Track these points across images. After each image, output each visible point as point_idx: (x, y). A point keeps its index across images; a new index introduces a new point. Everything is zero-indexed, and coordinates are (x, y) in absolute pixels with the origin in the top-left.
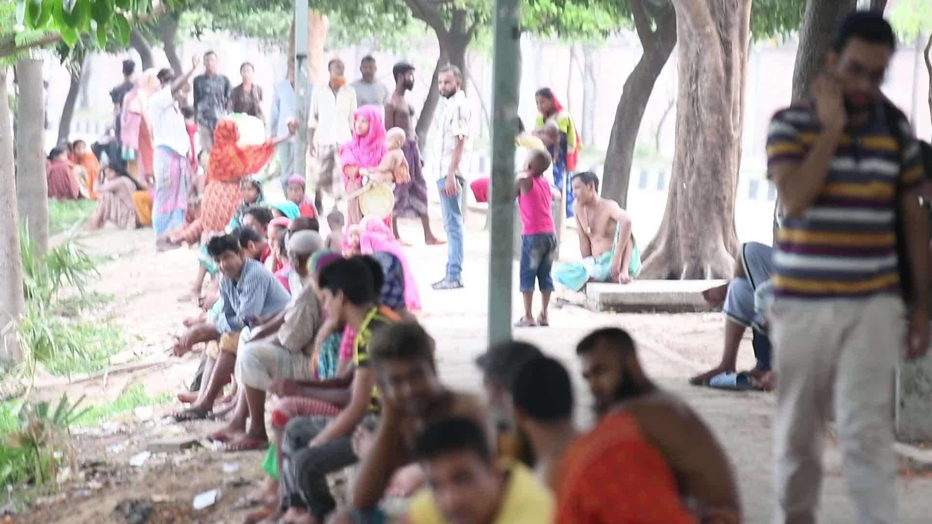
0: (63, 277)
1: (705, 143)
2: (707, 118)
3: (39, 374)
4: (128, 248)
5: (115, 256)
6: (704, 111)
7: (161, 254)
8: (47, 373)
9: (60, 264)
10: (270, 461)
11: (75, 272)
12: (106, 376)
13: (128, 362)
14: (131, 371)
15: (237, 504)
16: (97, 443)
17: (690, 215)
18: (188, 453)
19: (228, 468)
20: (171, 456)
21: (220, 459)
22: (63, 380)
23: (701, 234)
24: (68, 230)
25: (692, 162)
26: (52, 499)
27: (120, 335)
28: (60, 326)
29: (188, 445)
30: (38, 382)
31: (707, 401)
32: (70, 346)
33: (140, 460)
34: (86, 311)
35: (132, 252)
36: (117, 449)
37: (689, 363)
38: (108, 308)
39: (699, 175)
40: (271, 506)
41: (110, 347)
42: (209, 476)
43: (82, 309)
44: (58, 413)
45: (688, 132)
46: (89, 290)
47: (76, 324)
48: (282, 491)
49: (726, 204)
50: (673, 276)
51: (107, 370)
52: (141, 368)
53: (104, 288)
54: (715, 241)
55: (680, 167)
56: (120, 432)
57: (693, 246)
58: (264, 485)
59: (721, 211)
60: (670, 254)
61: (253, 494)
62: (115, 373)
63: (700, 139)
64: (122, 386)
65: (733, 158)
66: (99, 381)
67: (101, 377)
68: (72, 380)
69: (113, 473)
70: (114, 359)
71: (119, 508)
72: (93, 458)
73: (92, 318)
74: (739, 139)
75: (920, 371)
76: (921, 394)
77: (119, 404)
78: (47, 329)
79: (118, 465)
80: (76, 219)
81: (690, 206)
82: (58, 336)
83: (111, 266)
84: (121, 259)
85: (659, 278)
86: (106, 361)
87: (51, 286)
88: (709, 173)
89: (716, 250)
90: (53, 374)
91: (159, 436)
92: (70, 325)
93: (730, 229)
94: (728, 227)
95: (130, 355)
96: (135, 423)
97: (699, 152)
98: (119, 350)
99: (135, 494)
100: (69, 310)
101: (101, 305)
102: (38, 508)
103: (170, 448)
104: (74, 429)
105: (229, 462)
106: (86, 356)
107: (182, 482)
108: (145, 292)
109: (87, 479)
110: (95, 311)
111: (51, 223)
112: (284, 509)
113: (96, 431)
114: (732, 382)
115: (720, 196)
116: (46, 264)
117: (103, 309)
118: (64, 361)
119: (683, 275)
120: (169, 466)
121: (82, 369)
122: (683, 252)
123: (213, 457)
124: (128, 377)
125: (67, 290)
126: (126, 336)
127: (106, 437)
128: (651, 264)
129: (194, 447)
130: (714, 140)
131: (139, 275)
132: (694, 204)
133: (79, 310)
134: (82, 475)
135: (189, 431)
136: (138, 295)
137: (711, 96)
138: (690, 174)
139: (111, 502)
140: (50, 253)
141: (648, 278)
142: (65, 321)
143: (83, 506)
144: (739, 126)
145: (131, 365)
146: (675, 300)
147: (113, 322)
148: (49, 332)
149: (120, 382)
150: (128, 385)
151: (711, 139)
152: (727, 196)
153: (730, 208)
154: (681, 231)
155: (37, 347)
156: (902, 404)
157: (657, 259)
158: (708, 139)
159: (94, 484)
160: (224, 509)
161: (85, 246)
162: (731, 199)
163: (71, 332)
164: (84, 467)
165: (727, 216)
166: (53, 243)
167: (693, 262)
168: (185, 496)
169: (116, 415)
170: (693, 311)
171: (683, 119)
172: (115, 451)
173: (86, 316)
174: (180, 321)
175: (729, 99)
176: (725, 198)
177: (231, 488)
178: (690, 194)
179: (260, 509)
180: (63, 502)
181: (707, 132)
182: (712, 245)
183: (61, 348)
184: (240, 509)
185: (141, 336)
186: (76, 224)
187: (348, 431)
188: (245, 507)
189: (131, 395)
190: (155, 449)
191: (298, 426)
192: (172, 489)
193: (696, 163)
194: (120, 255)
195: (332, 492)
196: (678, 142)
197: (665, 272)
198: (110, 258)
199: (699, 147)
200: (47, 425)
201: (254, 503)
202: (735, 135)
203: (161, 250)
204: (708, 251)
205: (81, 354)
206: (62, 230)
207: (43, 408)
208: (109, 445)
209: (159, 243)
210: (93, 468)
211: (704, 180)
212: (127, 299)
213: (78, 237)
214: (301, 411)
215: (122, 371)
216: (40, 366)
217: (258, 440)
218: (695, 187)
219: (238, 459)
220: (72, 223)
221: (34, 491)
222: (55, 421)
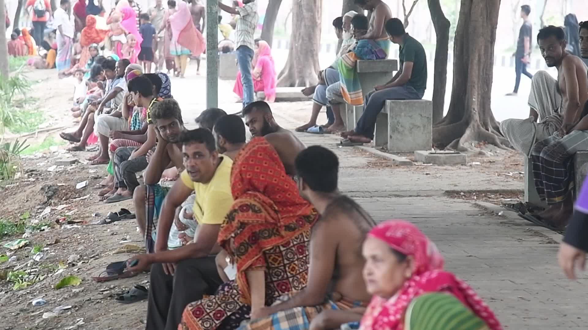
0: (16, 91)
1: (305, 26)
2: (306, 14)
3: (7, 133)
4: (45, 77)
5: (40, 81)
6: (304, 11)
7: (61, 80)
8: (10, 133)
9: (15, 84)
10: (110, 167)
11: (21, 87)
12: (36, 134)
13: (47, 127)
14: (48, 131)
15: (95, 187)
16: (33, 161)
17: (299, 58)
18: (74, 166)
19: (91, 171)
20: (66, 167)
21: (88, 168)
22: (17, 135)
23: (304, 67)
24: (18, 69)
25: (300, 34)
26: (12, 185)
27: (43, 115)
28: (16, 111)
29: (74, 162)
30: (6, 136)
31: (306, 138)
32: (20, 120)
33: (52, 169)
34: (27, 105)
35: (48, 79)
36: (42, 164)
37: (299, 122)
38: (37, 104)
39: (303, 40)
40: (111, 187)
41: (38, 121)
42: (83, 174)
43: (25, 104)
44: (14, 148)
45: (298, 21)
46: (28, 95)
47: (22, 111)
48: (116, 180)
49: (315, 53)
50: (292, 85)
51: (37, 131)
52: (52, 130)
53: (35, 95)
54: (311, 70)
55: (294, 36)
56: (43, 157)
57: (301, 72)
58: (108, 178)
59: (313, 56)
60: (290, 75)
61: (103, 182)
62: (41, 132)
63: (303, 23)
64: (45, 137)
65: (318, 32)
66: (33, 136)
67: (35, 133)
68: (22, 135)
69: (40, 175)
70: (40, 126)
71: (42, 189)
72: (31, 168)
73: (30, 108)
74: (320, 23)
75: (398, 122)
76: (399, 132)
77: (43, 146)
78: (9, 113)
79: (42, 170)
80: (22, 64)
81: (299, 54)
82: (14, 116)
83: (38, 85)
84: (42, 82)
85: (286, 86)
86: (37, 127)
87: (11, 94)
88: (307, 39)
89: (310, 73)
90: (13, 133)
91: (61, 158)
92: (20, 111)
93: (317, 64)
94: (316, 63)
95: (48, 124)
96: (50, 153)
97: (303, 30)
98: (43, 122)
99: (50, 183)
100: (20, 105)
101: (34, 102)
102: (7, 189)
103: (65, 163)
104: (22, 155)
105: (92, 169)
106: (28, 125)
107: (71, 178)
108: (53, 97)
109: (29, 178)
110: (31, 105)
111: (10, 67)
112: (117, 188)
113: (32, 157)
114: (317, 130)
115: (312, 49)
116: (8, 85)
117: (35, 104)
118: (18, 127)
119: (296, 85)
120: (65, 171)
121: (26, 130)
122: (296, 75)
123: (85, 167)
124: (46, 134)
125: (17, 95)
126: (45, 116)
127: (37, 159)
128: (282, 80)
129: (76, 163)
130: (309, 24)
131: (51, 89)
132: (301, 53)
133: (24, 104)
134: (26, 175)
135: (74, 156)
136: (50, 98)
137: (307, 4)
138: (299, 39)
139: (39, 186)
140: (10, 79)
141: (281, 87)
142: (18, 109)
143: (26, 188)
144: (320, 18)
145: (48, 128)
146: (293, 96)
147: (39, 110)
148: (10, 114)
149: (44, 136)
150: (47, 137)
151: (308, 23)
152: (316, 49)
153: (317, 55)
154: (295, 65)
155: (5, 121)
156: (391, 137)
157: (284, 78)
158: (307, 24)
159: (32, 179)
160: (90, 189)
161: (26, 76)
162: (317, 50)
163: (20, 114)
164: (27, 172)
165: (315, 58)
166: (12, 75)
167: (301, 79)
168: (73, 183)
169: (41, 150)
170: (301, 101)
171: (295, 15)
172: (41, 165)
173: (27, 107)
174: (70, 109)
175: (315, 6)
176: (314, 50)
177: (93, 180)
178: (299, 49)
179: (106, 188)
180: (18, 186)
181: (306, 20)
182: (309, 71)
183: (16, 121)
184: (97, 188)
185: (52, 116)
186: (22, 66)
187: (145, 153)
188: (100, 188)
189: (48, 142)
190: (59, 164)
191: (121, 151)
192: (66, 180)
193: (302, 34)
194: (42, 80)
195: (138, 180)
196: (293, 25)
197: (288, 84)
198: (37, 82)
199: (303, 27)
200: (9, 154)
201: (103, 186)
202: (318, 21)
203: (60, 78)
204: (307, 75)
205: (25, 123)
206: (16, 70)
207: (7, 146)
208: (38, 163)
209: (59, 74)
210: (31, 172)
211: (305, 42)
212: (46, 99)
213: (22, 72)
214: (123, 145)
215: (44, 131)
216: (7, 129)
217: (105, 159)
218: (301, 45)
219: (96, 168)
220: (20, 66)
221: (5, 182)
222: (13, 152)
